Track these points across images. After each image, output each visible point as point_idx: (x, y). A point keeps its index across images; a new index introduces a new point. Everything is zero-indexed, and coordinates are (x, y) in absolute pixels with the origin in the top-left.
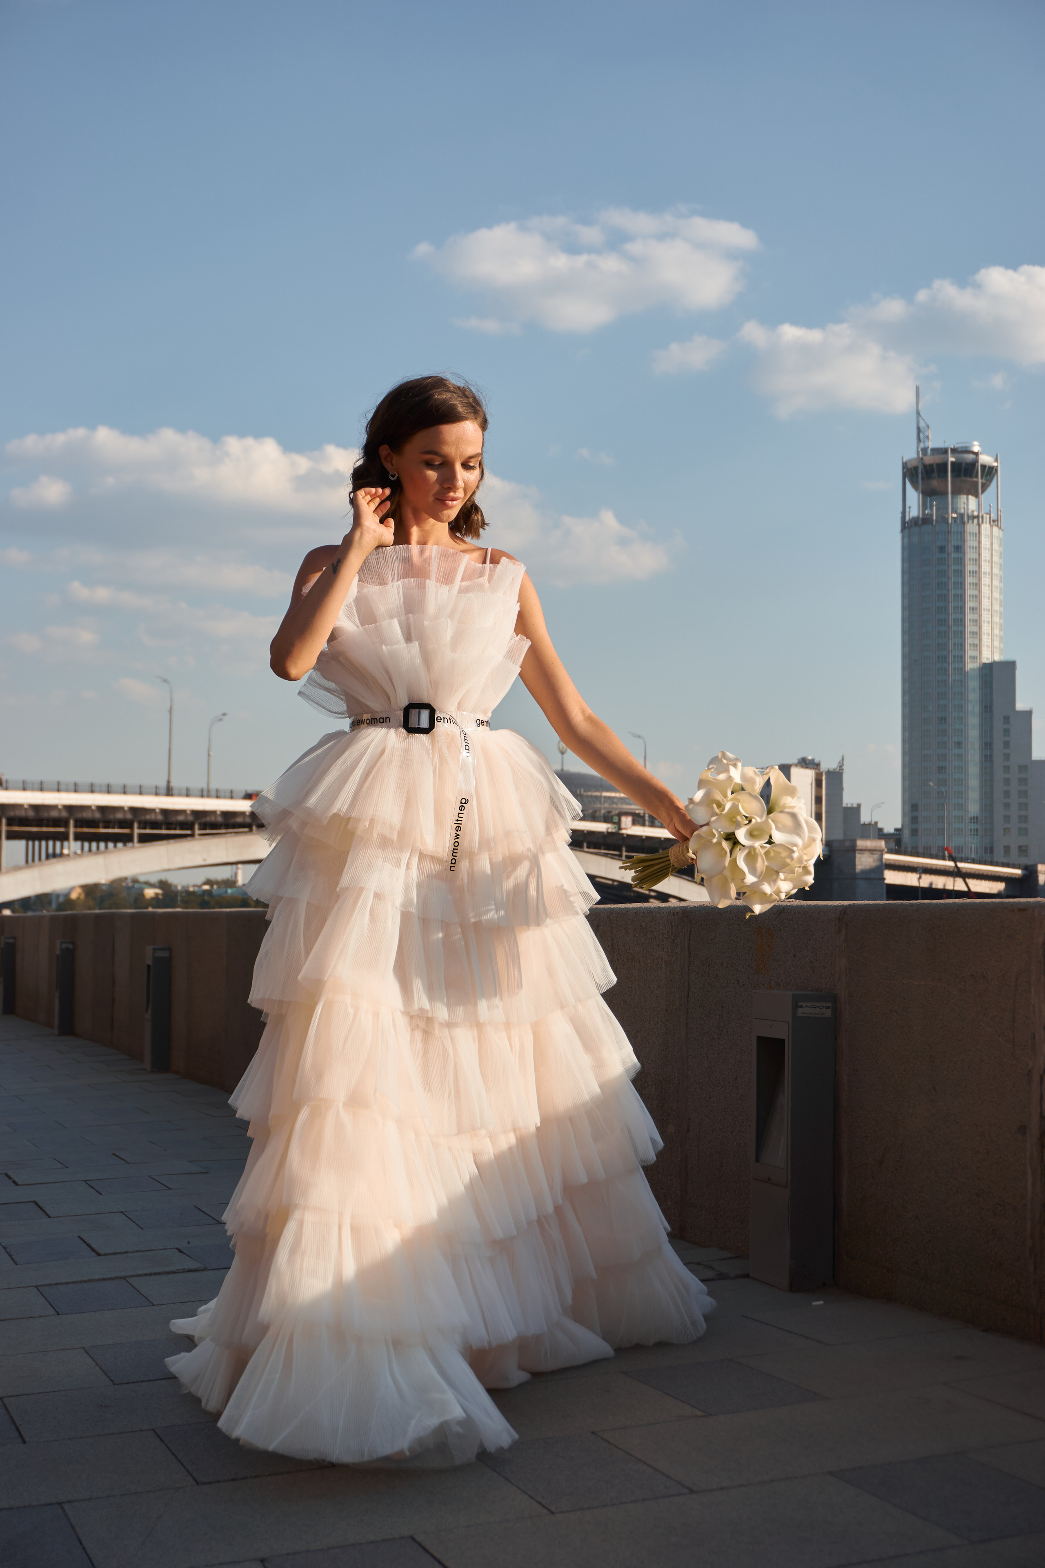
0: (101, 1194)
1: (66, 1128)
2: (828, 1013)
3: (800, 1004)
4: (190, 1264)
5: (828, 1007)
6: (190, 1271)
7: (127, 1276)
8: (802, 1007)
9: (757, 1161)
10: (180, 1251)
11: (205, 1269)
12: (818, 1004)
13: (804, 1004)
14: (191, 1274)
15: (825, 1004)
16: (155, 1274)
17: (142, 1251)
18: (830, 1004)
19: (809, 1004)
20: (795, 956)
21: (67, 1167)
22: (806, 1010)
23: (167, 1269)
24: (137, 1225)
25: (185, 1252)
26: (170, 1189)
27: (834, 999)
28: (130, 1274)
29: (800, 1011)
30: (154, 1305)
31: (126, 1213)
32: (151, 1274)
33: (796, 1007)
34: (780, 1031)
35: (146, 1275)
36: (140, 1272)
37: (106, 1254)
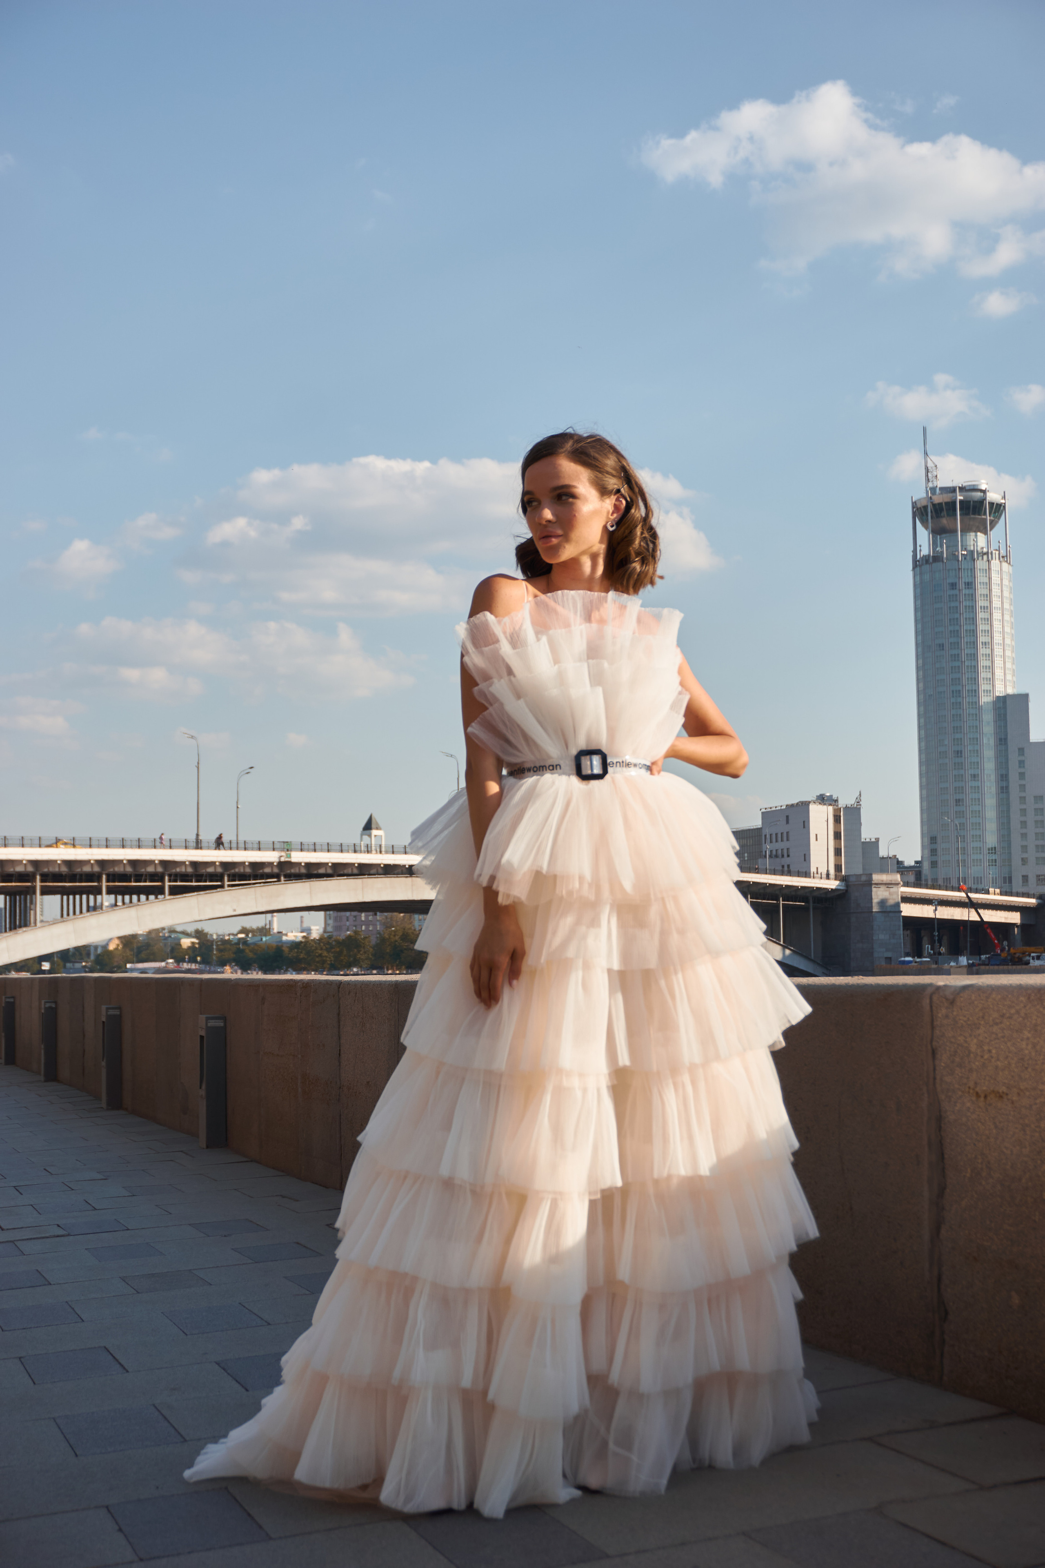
0: (22, 1194)
1: (19, 1152)
4: (61, 1232)
6: (58, 1236)
7: (15, 1241)
10: (58, 1226)
11: (69, 1235)
14: (58, 1238)
16: (34, 1239)
17: (33, 1227)
21: (5, 1178)
23: (43, 1235)
24: (38, 1212)
25: (61, 1226)
26: (73, 1190)
28: (17, 1239)
30: (24, 1255)
31: (34, 1206)
32: (31, 1239)
35: (28, 1239)
36: (24, 1238)
37: (7, 1229)
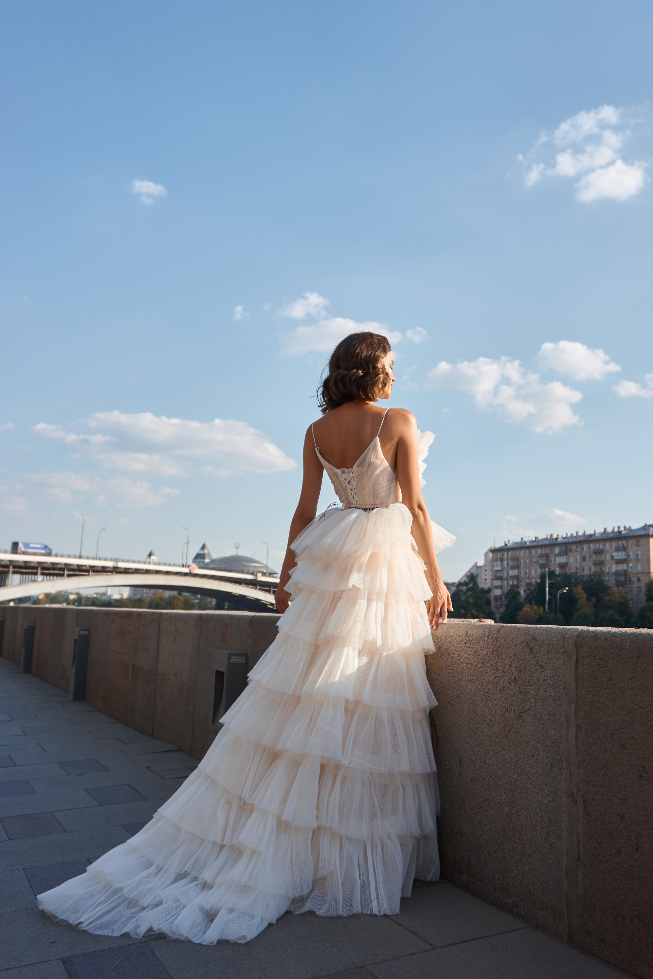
2: (243, 661)
3: (231, 657)
5: (243, 659)
8: (232, 658)
9: (213, 724)
12: (239, 657)
13: (233, 657)
15: (242, 657)
18: (244, 658)
19: (235, 657)
20: (235, 636)
22: (234, 660)
27: (246, 655)
29: (231, 660)
33: (229, 658)
34: (223, 669)
